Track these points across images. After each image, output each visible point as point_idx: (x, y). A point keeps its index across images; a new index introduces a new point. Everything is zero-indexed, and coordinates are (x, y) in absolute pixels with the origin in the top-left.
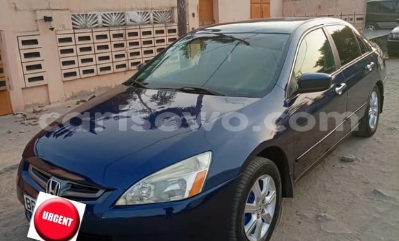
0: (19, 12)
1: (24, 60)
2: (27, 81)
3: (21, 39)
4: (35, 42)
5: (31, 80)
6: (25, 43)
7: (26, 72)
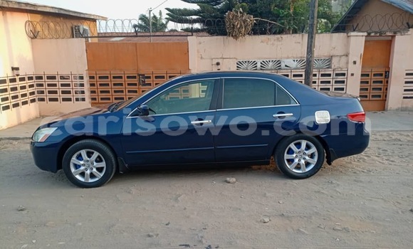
0: (204, 60)
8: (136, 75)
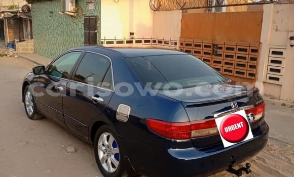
0: (278, 32)
1: (270, 64)
2: (268, 78)
3: (272, 50)
4: (281, 53)
5: (270, 78)
6: (274, 53)
7: (269, 72)
8: (211, 45)
